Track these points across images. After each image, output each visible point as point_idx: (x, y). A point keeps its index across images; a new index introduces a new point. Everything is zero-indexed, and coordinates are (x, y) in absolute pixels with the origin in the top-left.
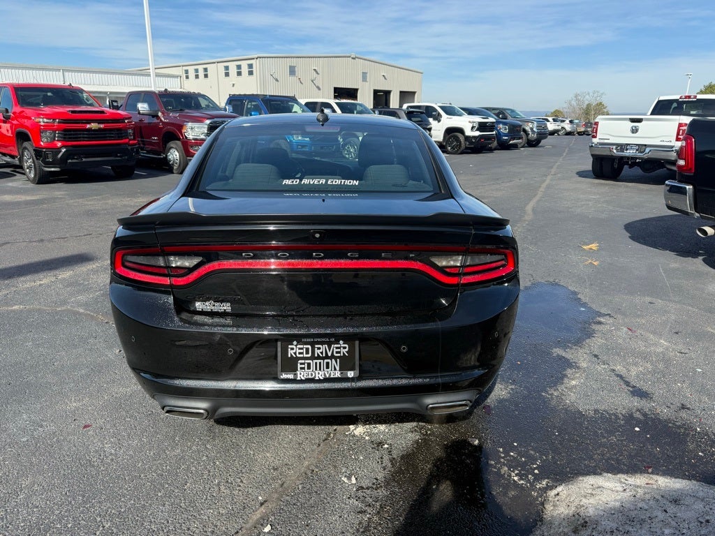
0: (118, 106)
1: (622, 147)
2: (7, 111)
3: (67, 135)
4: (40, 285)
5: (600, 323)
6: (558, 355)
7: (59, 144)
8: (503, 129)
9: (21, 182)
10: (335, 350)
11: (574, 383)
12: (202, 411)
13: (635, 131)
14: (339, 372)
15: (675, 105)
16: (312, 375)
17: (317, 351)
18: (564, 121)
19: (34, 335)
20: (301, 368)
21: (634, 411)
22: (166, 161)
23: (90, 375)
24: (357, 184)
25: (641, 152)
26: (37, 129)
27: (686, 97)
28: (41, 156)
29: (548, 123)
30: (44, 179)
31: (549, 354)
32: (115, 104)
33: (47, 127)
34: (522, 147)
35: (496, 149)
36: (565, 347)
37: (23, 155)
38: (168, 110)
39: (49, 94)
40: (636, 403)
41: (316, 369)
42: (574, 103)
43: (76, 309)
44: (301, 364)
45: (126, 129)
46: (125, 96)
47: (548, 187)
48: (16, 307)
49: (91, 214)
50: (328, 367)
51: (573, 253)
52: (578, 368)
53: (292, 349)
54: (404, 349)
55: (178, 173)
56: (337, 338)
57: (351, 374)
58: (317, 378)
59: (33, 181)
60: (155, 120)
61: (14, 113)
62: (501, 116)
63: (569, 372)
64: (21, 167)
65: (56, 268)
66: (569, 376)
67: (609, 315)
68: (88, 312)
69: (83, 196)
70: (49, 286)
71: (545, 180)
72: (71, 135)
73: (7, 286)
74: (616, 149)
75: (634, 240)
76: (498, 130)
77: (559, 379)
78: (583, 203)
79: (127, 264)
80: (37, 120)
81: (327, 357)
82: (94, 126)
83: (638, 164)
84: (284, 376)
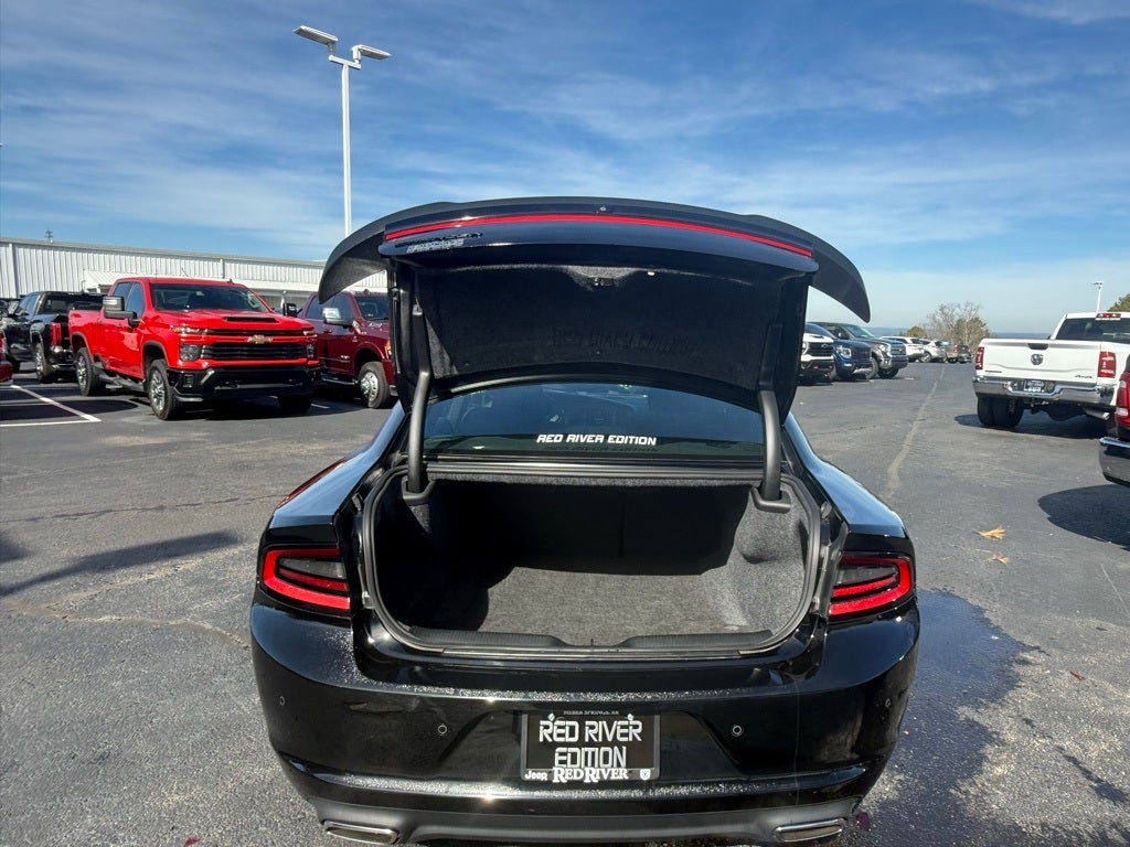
0: (295, 312)
1: (1021, 383)
2: (135, 316)
3: (218, 351)
4: (149, 581)
5: (1025, 662)
6: (967, 719)
7: (205, 364)
8: (845, 353)
9: (143, 417)
10: (620, 731)
11: (999, 770)
12: (388, 832)
13: (1037, 360)
14: (626, 771)
15: (1089, 325)
16: (578, 774)
17: (589, 733)
18: (928, 343)
19: (127, 668)
20: (561, 762)
21: (1107, 826)
22: (358, 390)
23: (208, 742)
24: (654, 443)
25: (1048, 392)
26: (176, 343)
27: (1105, 316)
28: (176, 381)
29: (906, 345)
30: (177, 413)
31: (953, 716)
32: (291, 308)
33: (191, 340)
34: (872, 378)
35: (835, 380)
36: (977, 705)
37: (150, 378)
38: (366, 318)
39: (199, 293)
40: (1108, 811)
41: (586, 764)
42: (939, 318)
43: (199, 623)
44: (561, 754)
45: (304, 344)
46: (308, 296)
47: (916, 439)
48: (105, 618)
49: (240, 467)
50: (606, 761)
51: (966, 543)
52: (1003, 743)
53: (547, 727)
54: (737, 730)
55: (374, 408)
56: (623, 710)
57: (645, 774)
58: (587, 781)
59: (161, 416)
60: (347, 332)
61: (146, 319)
62: (840, 335)
63: (989, 750)
64: (146, 395)
65: (177, 555)
66: (990, 757)
67: (1038, 648)
68: (219, 630)
69: (230, 441)
70: (161, 583)
71: (911, 429)
72: (224, 351)
73: (97, 584)
74: (1012, 386)
75: (1055, 523)
76: (837, 355)
77: (974, 764)
78: (970, 464)
79: (282, 571)
80: (178, 329)
81: (605, 743)
82: (258, 339)
83: (1044, 408)
84: (531, 775)
